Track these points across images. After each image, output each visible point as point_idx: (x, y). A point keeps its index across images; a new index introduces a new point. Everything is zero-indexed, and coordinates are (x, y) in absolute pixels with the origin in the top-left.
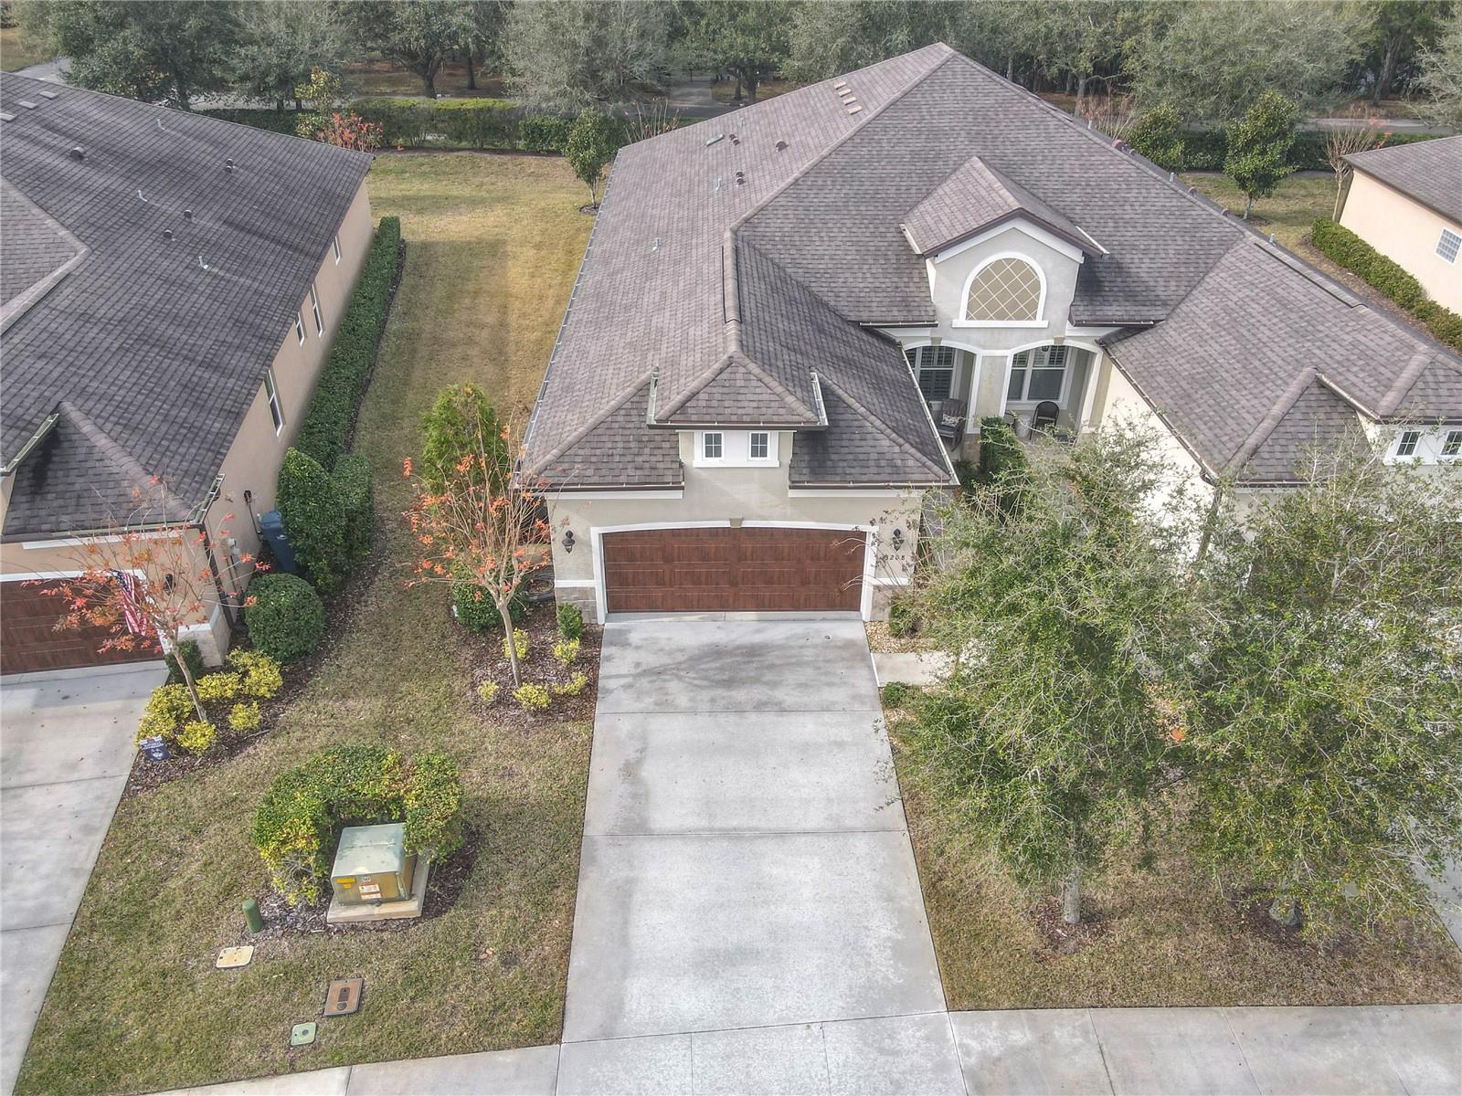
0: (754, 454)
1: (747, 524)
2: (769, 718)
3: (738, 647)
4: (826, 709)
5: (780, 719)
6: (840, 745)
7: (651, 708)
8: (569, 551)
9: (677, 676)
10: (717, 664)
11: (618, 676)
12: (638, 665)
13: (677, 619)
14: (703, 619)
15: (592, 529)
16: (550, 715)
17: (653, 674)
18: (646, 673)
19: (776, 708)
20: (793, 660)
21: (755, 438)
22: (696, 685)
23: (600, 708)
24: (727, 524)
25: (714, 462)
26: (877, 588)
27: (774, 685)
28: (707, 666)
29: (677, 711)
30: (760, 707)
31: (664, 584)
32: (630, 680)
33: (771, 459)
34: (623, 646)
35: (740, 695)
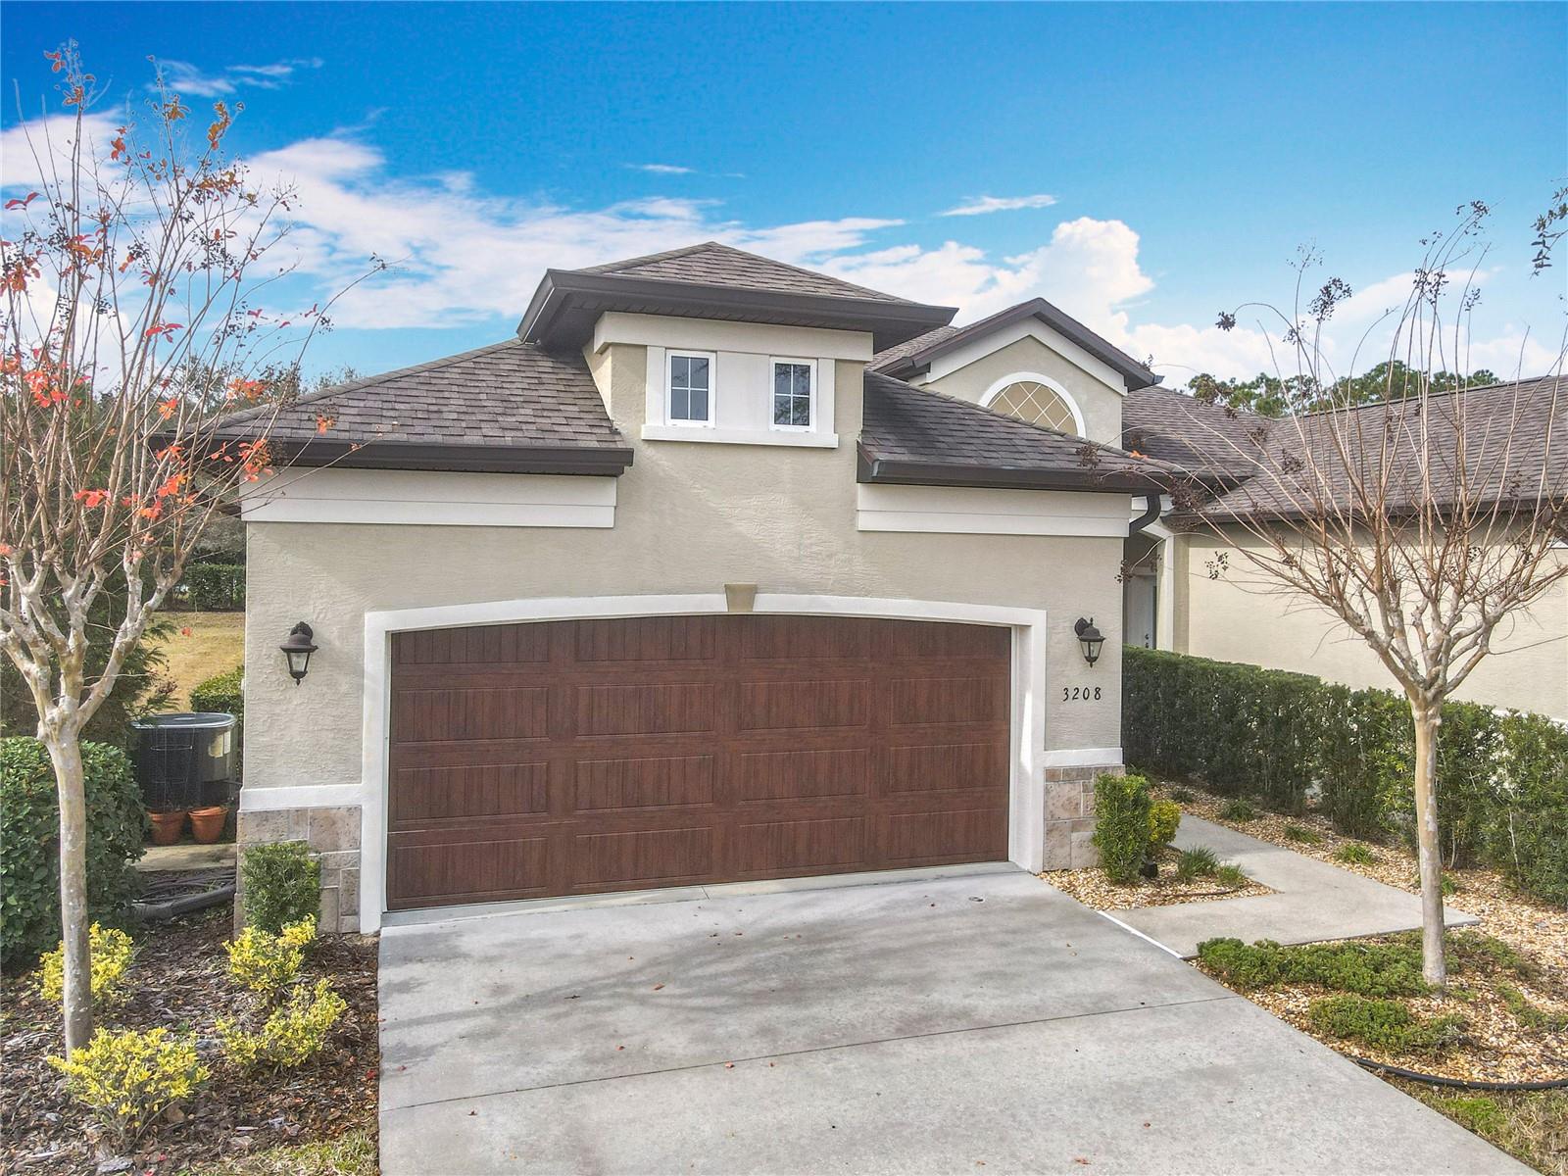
0: (781, 416)
1: (766, 604)
2: (961, 1046)
3: (772, 932)
4: (1098, 1009)
5: (994, 1044)
6: (1218, 1075)
7: (579, 1071)
8: (298, 676)
9: (630, 997)
10: (739, 963)
11: (442, 1018)
12: (499, 990)
13: (582, 905)
14: (656, 902)
15: (367, 616)
16: (197, 1137)
17: (556, 1001)
18: (528, 1002)
19: (963, 1024)
20: (930, 938)
21: (782, 371)
22: (693, 1009)
23: (392, 1095)
24: (716, 604)
25: (690, 429)
26: (1052, 775)
27: (921, 983)
28: (711, 970)
29: (666, 1067)
30: (916, 1027)
31: (547, 808)
32: (488, 1020)
33: (820, 430)
34: (446, 959)
35: (842, 1011)
